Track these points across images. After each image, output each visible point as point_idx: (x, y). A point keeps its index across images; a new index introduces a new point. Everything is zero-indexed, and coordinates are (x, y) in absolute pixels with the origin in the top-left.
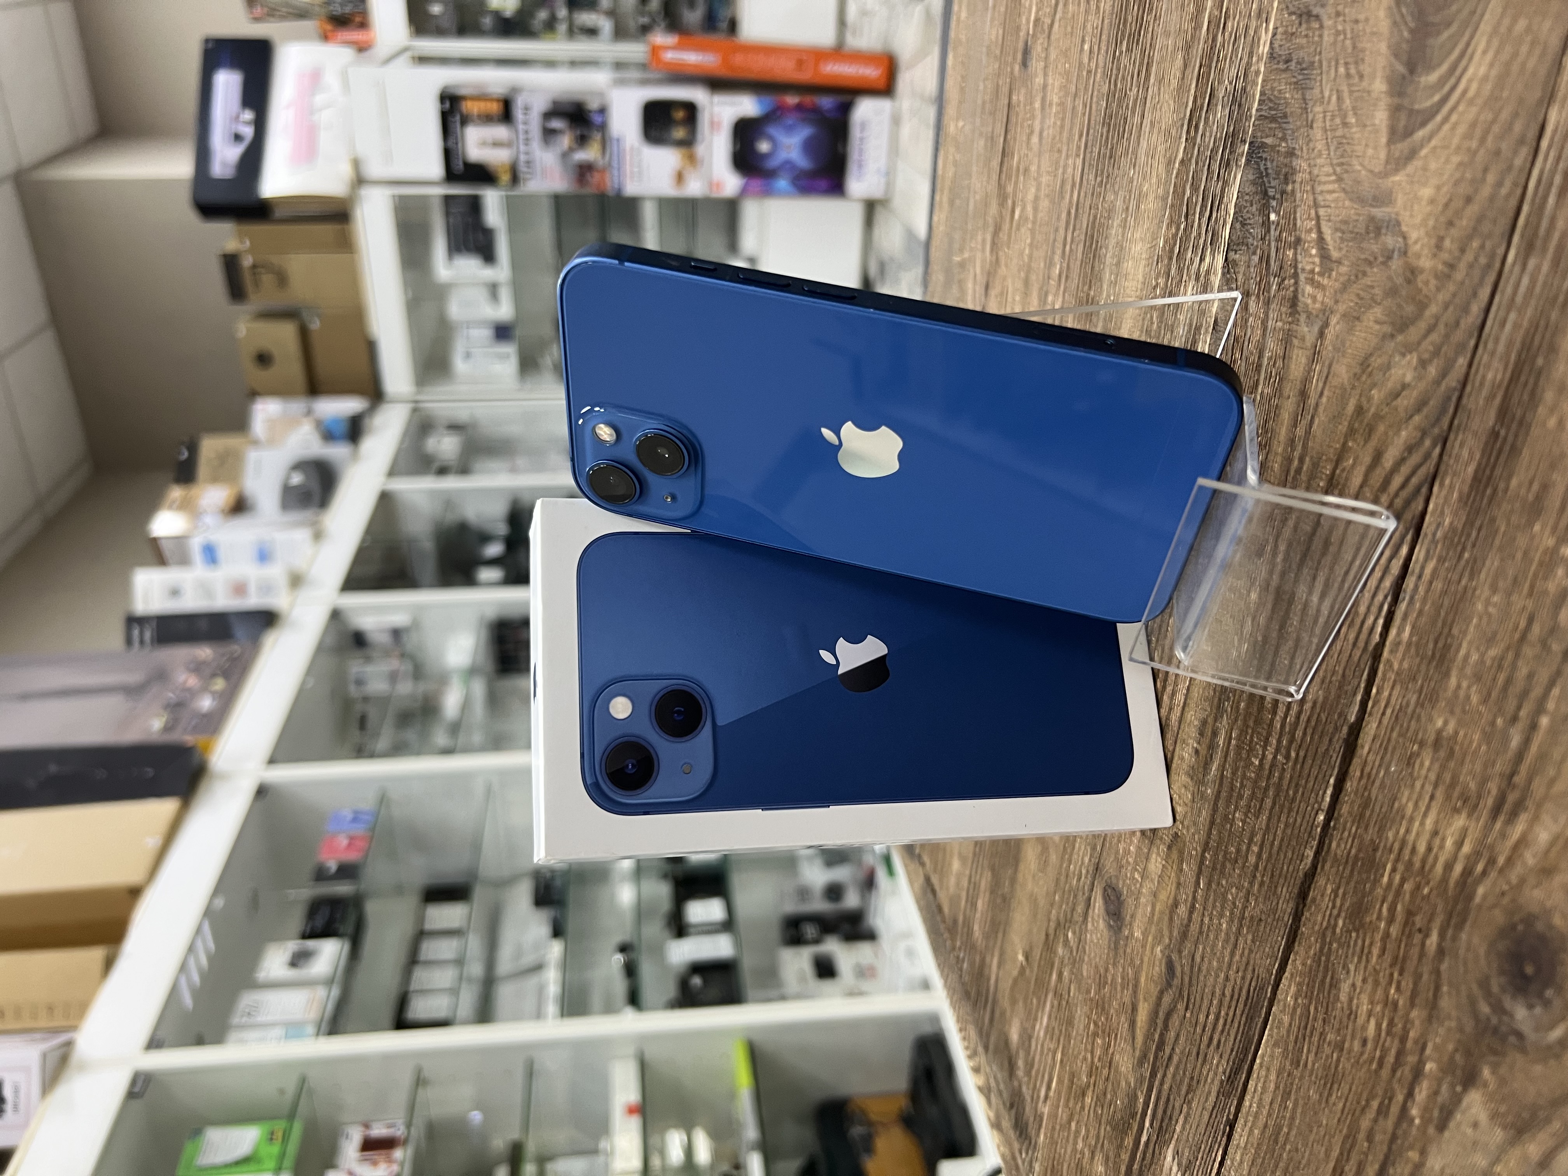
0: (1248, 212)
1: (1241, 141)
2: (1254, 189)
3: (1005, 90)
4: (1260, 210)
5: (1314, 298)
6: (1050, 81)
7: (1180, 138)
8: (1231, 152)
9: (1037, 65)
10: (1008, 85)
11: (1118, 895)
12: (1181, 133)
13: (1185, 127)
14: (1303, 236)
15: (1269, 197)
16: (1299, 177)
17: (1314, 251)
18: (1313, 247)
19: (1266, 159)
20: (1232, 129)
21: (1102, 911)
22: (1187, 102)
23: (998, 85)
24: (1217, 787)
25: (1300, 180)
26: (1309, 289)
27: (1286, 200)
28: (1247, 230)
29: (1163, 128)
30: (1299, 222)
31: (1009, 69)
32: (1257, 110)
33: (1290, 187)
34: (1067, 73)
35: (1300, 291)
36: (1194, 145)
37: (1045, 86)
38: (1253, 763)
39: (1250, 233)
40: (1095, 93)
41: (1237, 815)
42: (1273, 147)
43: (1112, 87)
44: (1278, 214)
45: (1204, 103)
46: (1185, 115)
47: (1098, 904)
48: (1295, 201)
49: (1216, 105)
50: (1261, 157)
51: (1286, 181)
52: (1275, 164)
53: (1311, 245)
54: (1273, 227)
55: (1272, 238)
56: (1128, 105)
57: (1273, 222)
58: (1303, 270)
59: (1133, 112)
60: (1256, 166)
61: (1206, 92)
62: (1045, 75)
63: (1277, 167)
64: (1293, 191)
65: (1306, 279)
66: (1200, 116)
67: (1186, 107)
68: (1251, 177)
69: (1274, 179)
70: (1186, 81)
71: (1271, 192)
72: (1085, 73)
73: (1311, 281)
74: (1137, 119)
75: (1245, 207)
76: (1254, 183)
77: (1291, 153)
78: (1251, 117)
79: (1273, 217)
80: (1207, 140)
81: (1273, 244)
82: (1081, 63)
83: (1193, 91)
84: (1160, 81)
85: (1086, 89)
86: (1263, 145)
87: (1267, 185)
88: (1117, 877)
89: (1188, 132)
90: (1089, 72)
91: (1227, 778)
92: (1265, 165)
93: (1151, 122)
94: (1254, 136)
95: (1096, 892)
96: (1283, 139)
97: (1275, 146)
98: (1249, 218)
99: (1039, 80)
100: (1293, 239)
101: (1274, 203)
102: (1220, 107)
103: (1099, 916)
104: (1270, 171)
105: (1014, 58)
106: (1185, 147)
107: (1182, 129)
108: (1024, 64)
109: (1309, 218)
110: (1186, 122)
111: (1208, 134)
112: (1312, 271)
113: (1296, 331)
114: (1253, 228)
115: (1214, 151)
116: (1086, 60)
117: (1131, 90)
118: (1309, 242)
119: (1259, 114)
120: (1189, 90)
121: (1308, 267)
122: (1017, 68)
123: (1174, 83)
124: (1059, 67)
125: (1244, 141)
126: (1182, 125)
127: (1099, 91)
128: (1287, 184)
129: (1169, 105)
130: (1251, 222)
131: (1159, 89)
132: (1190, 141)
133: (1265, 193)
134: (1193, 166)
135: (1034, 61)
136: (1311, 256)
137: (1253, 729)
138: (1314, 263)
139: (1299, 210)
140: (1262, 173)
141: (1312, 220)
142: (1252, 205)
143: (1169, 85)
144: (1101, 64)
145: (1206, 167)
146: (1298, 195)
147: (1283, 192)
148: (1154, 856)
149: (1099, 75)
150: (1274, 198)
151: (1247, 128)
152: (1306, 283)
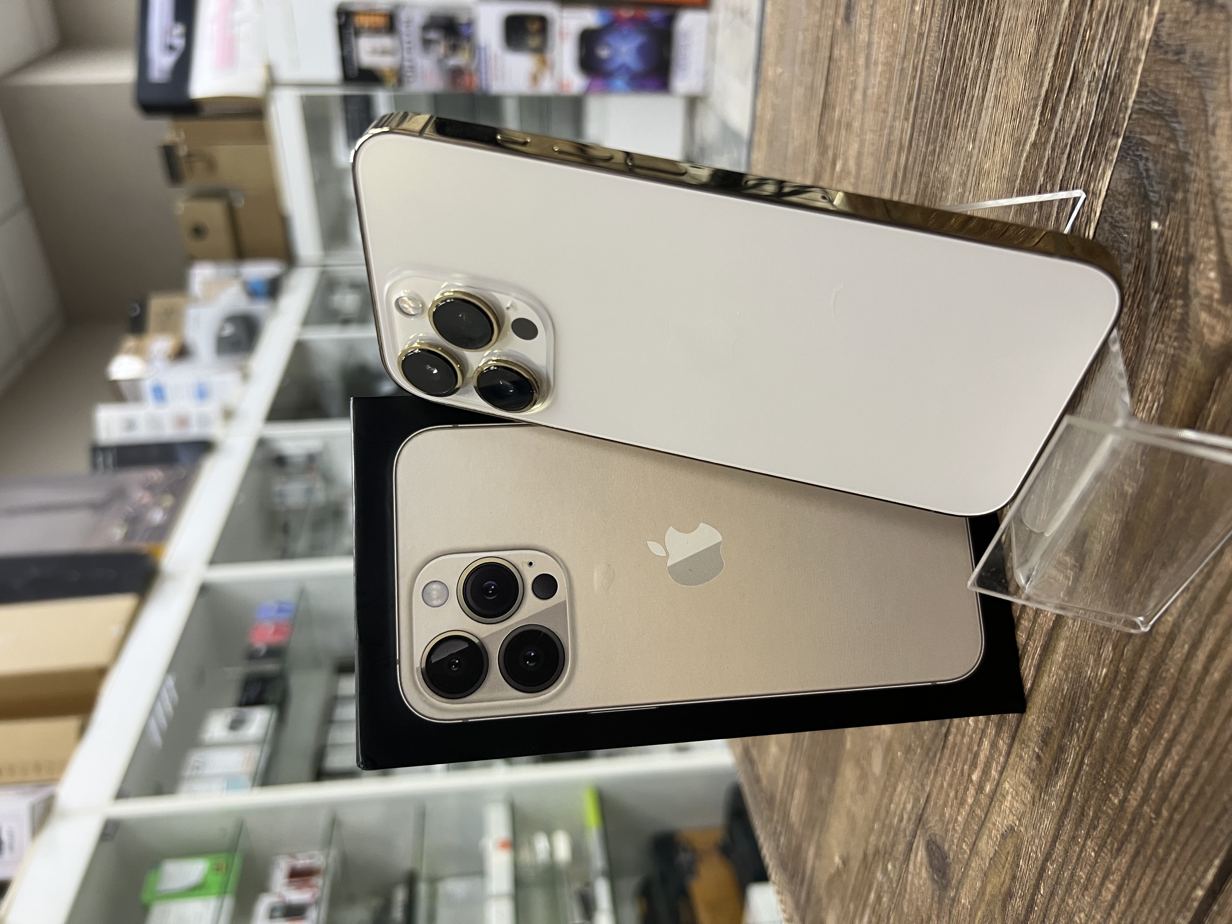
0: (1120, 213)
1: (1113, 133)
2: (1129, 190)
3: (826, 43)
4: (1137, 215)
5: (1213, 330)
6: (876, 39)
7: (1032, 119)
8: (1098, 144)
9: (860, 21)
10: (829, 39)
11: (944, 857)
12: (1034, 114)
13: (1039, 108)
14: (1198, 254)
15: (1152, 202)
16: (1194, 187)
17: (1212, 275)
18: (1210, 270)
19: (1147, 159)
20: (1100, 118)
21: (925, 860)
22: (1042, 82)
23: (818, 37)
24: (1063, 803)
25: (1195, 190)
26: (1204, 316)
27: (1174, 209)
28: (1119, 234)
29: (1010, 104)
30: (1192, 239)
31: (830, 23)
32: (1134, 102)
33: (1179, 196)
34: (895, 34)
35: (1191, 314)
36: (1051, 129)
37: (869, 45)
38: (1110, 799)
39: (1124, 238)
40: (928, 58)
41: (1089, 843)
42: (1157, 147)
43: (948, 54)
44: (1162, 222)
45: (1064, 84)
46: (1039, 96)
47: (920, 854)
48: (1187, 212)
49: (1081, 90)
50: (1140, 156)
51: (1175, 185)
52: (1159, 166)
53: (1208, 267)
54: (1155, 237)
55: (1154, 248)
56: (967, 75)
57: (1156, 231)
58: (1197, 293)
59: (974, 84)
60: (1132, 165)
61: (1067, 73)
62: (870, 32)
63: (1162, 170)
64: (1185, 200)
65: (1201, 304)
66: (1058, 100)
67: (1041, 86)
68: (1126, 176)
69: (1159, 183)
70: (1040, 57)
71: (1153, 197)
72: (916, 36)
73: (1209, 309)
74: (978, 92)
75: (1116, 208)
76: (1129, 182)
77: (1183, 157)
78: (1126, 108)
79: (1155, 225)
80: (1067, 126)
81: (1155, 256)
82: (911, 25)
83: (1049, 71)
84: (1008, 54)
85: (917, 52)
86: (1143, 143)
87: (1148, 188)
88: (944, 839)
89: (1042, 114)
90: (921, 35)
91: (1077, 801)
92: (1145, 165)
93: (996, 96)
94: (1129, 130)
95: (919, 841)
96: (1173, 139)
97: (1161, 146)
98: (1122, 221)
99: (863, 37)
100: (1182, 255)
101: (1158, 211)
102: (1085, 93)
103: (921, 864)
104: (1152, 173)
105: (836, 12)
106: (1038, 130)
107: (1035, 110)
108: (847, 19)
109: (1206, 235)
110: (1040, 103)
111: (1068, 120)
112: (1210, 297)
113: (1185, 361)
114: (1128, 233)
115: (1076, 140)
116: (917, 22)
117: (971, 59)
118: (1206, 264)
119: (1137, 106)
120: (1045, 69)
121: (1204, 292)
122: (839, 22)
123: (1025, 59)
124: (886, 25)
125: (1116, 135)
126: (1036, 106)
127: (932, 56)
128: (1176, 191)
129: (1018, 82)
130: (1126, 225)
131: (1006, 63)
132: (1046, 125)
133: (1146, 197)
134: (1048, 152)
135: (858, 17)
136: (1208, 279)
137: (1111, 765)
138: (1212, 288)
139: (1192, 224)
140: (1141, 173)
141: (1210, 238)
142: (1126, 207)
143: (1019, 60)
144: (935, 28)
145: (1066, 156)
146: (1193, 207)
147: (1169, 200)
148: (985, 837)
149: (932, 39)
150: (1157, 204)
151: (1121, 120)
152: (1202, 309)
